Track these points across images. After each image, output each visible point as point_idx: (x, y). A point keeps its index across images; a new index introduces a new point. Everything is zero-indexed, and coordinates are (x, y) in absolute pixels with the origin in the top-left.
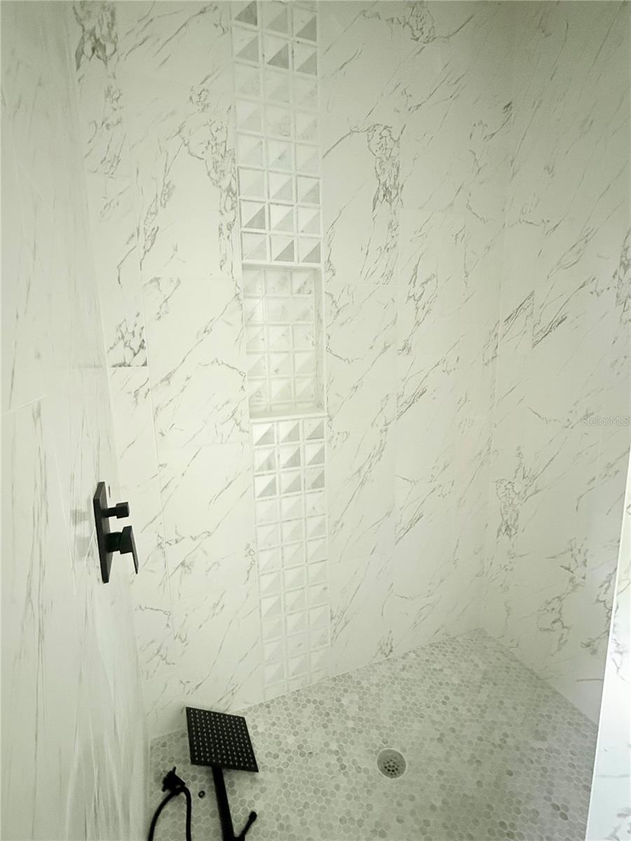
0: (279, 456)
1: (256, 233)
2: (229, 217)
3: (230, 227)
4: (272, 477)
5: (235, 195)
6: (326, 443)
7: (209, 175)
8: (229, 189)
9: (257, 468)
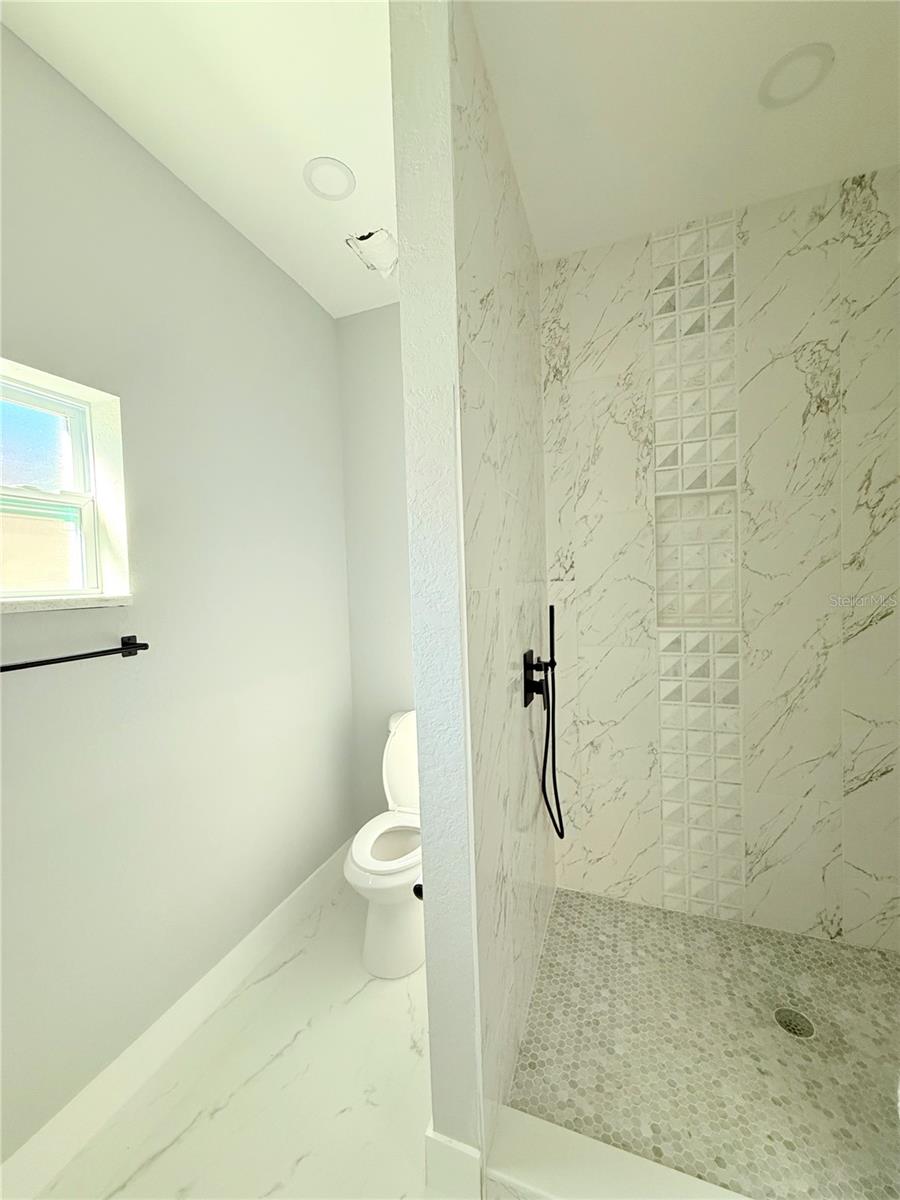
0: (686, 665)
1: (670, 470)
2: (645, 462)
3: (645, 469)
4: (678, 684)
5: (650, 444)
6: (741, 660)
7: (630, 433)
8: (647, 440)
9: (663, 672)
